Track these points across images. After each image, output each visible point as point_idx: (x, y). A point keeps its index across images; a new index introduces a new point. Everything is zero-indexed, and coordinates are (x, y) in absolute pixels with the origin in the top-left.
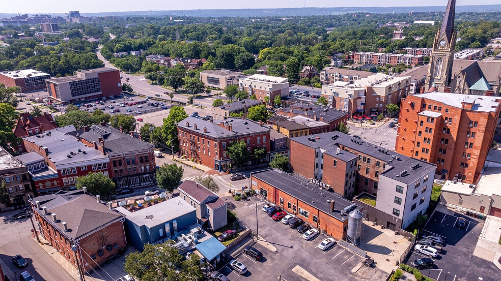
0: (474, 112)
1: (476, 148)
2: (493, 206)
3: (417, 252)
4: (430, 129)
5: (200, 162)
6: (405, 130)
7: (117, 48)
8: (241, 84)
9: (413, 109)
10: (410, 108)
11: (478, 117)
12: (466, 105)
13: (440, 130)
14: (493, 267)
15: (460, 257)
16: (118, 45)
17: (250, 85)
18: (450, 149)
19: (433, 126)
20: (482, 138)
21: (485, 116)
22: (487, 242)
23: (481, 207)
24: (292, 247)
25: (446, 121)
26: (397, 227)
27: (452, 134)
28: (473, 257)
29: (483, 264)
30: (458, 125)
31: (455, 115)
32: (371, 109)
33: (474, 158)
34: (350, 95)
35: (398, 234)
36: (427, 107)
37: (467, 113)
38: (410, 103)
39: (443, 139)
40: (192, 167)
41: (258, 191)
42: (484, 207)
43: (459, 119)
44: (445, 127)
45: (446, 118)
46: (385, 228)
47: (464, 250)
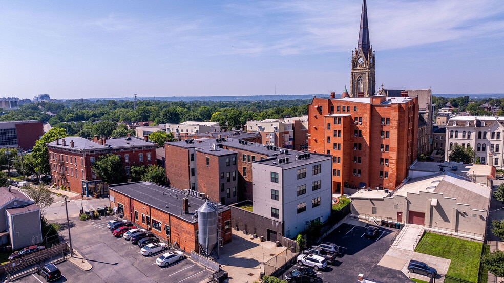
0: (384, 106)
1: (392, 150)
2: (410, 210)
3: (299, 265)
4: (339, 132)
5: (69, 188)
6: (316, 141)
7: (68, 117)
8: (168, 129)
9: (321, 114)
10: (317, 113)
11: (389, 112)
12: (374, 100)
13: (351, 134)
14: (400, 276)
15: (358, 268)
16: (70, 115)
17: (177, 130)
18: (365, 156)
19: (340, 127)
20: (396, 136)
21: (395, 108)
22: (399, 251)
23: (398, 213)
24: (116, 264)
25: (356, 122)
26: (278, 236)
27: (364, 136)
28: (376, 266)
29: (387, 274)
30: (368, 124)
31: (364, 112)
32: (301, 146)
33: (392, 163)
34: (276, 128)
35: (279, 245)
36: (335, 109)
37: (377, 109)
38: (316, 107)
39: (355, 145)
40: (57, 194)
41: (115, 209)
42: (401, 213)
43: (369, 116)
44: (356, 129)
45: (356, 118)
46: (265, 240)
47: (368, 260)
